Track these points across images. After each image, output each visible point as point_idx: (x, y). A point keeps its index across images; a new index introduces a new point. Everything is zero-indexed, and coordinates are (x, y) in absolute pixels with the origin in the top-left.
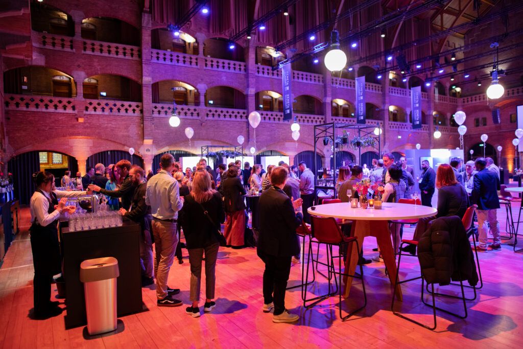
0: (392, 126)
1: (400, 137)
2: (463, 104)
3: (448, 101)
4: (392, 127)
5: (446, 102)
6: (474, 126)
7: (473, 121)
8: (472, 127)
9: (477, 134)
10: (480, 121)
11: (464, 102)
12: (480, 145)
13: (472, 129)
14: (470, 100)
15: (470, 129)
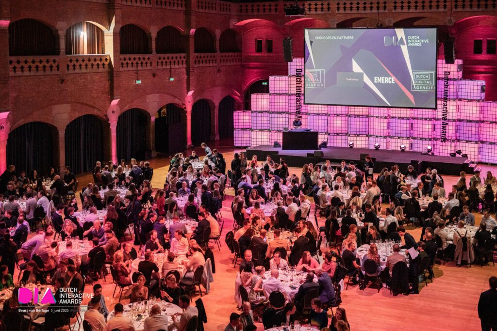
0: (125, 62)
1: (139, 82)
2: (239, 14)
3: (218, 8)
4: (125, 65)
5: (214, 11)
6: (255, 51)
7: (253, 42)
8: (252, 53)
9: (259, 65)
10: (264, 44)
11: (241, 11)
12: (263, 83)
13: (252, 55)
14: (250, 8)
15: (248, 56)
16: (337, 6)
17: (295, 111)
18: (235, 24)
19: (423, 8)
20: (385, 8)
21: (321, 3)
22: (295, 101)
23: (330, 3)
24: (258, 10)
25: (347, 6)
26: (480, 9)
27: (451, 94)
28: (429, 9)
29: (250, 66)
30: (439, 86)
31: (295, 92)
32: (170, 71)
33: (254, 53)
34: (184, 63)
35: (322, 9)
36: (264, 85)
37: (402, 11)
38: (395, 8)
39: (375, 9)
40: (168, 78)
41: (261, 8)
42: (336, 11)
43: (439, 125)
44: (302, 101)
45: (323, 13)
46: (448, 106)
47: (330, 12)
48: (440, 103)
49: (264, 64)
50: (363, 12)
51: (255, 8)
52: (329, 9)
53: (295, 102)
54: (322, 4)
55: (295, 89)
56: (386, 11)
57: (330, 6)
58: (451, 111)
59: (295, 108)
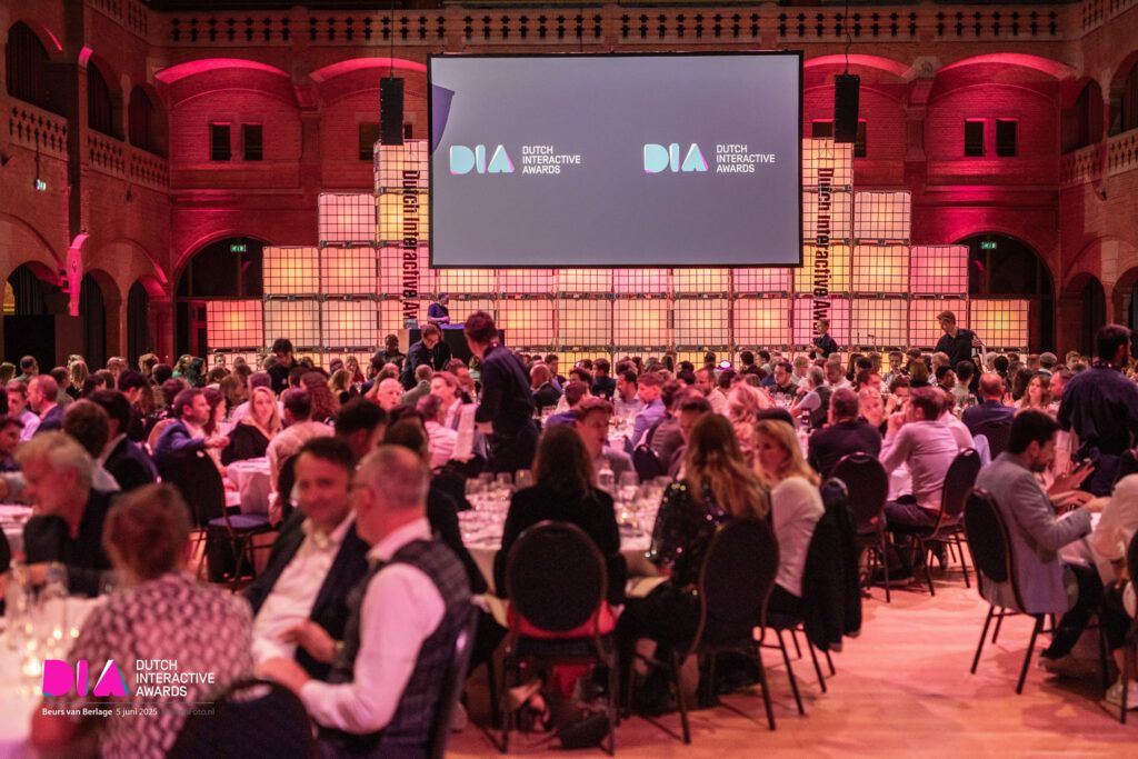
6: (207, 158)
7: (204, 132)
8: (198, 162)
9: (222, 196)
10: (236, 137)
11: (176, 35)
12: (234, 248)
13: (199, 167)
14: (204, 27)
15: (190, 171)
16: (464, 25)
17: (402, 289)
18: (156, 72)
19: (699, 34)
20: (598, 31)
21: (418, 17)
22: (401, 261)
23: (445, 17)
24: (231, 35)
25: (492, 25)
26: (843, 38)
27: (838, 226)
28: (714, 36)
29: (195, 200)
30: (806, 208)
31: (401, 237)
32: (37, 160)
33: (206, 162)
34: (64, 146)
35: (423, 32)
36: (236, 253)
37: (643, 41)
38: (625, 31)
39: (569, 35)
40: (32, 181)
41: (240, 28)
42: (464, 40)
43: (806, 310)
44: (423, 262)
45: (425, 43)
46: (829, 259)
47: (446, 41)
48: (810, 252)
49: (237, 192)
50: (539, 42)
51: (222, 27)
52: (441, 32)
53: (401, 265)
54: (423, 20)
55: (401, 228)
56: (602, 40)
57: (445, 25)
58: (837, 271)
59: (402, 281)
